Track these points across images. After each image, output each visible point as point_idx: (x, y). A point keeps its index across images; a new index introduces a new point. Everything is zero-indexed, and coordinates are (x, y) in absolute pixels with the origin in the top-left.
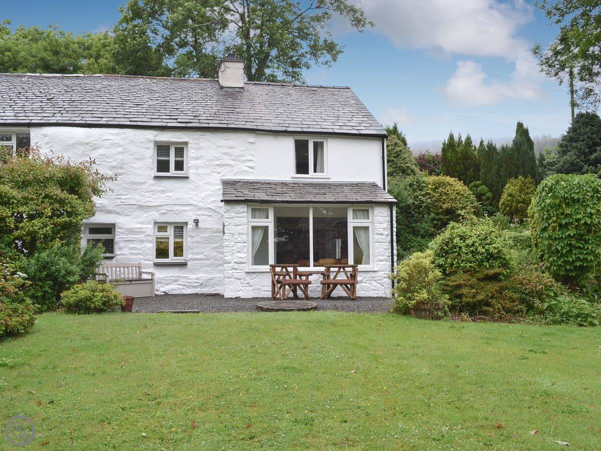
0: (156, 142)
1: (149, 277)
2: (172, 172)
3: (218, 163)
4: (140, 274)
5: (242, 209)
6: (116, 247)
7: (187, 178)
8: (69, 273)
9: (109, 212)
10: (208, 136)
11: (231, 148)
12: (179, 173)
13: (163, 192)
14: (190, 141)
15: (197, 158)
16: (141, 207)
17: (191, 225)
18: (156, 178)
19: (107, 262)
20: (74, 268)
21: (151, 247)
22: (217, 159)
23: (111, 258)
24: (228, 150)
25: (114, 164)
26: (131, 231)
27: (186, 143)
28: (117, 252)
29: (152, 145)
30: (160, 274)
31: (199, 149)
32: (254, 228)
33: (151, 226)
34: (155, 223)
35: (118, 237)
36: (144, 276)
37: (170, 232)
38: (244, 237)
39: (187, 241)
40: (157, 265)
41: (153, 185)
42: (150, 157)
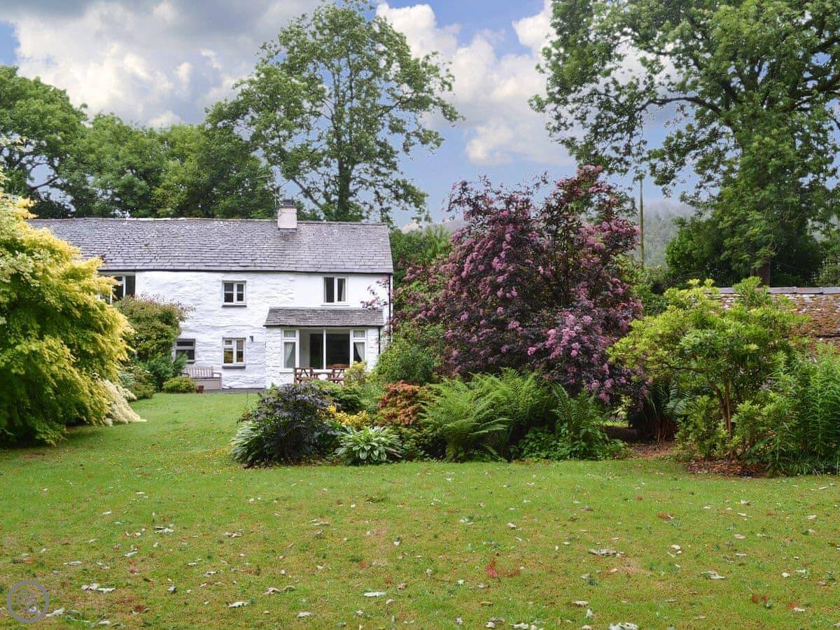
0: (223, 281)
1: (218, 376)
2: (235, 302)
3: (268, 295)
4: (213, 374)
5: (278, 331)
6: (196, 356)
7: (245, 306)
8: (167, 372)
9: (191, 331)
10: (261, 276)
11: (277, 284)
12: (240, 303)
13: (228, 316)
14: (248, 280)
15: (252, 292)
16: (215, 328)
17: (248, 340)
18: (224, 306)
19: (189, 366)
20: (169, 369)
21: (220, 356)
22: (267, 293)
23: (193, 363)
24: (274, 286)
25: (194, 297)
26: (206, 344)
27: (245, 282)
28: (197, 358)
29: (221, 284)
30: (226, 374)
31: (253, 286)
32: (286, 343)
33: (221, 340)
34: (223, 338)
35: (197, 349)
36: (215, 376)
37: (234, 346)
38: (278, 349)
39: (246, 351)
40: (225, 368)
41: (221, 312)
42: (220, 292)
